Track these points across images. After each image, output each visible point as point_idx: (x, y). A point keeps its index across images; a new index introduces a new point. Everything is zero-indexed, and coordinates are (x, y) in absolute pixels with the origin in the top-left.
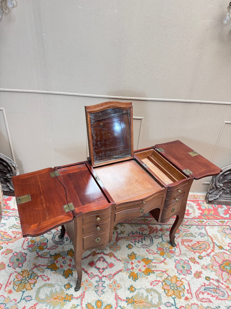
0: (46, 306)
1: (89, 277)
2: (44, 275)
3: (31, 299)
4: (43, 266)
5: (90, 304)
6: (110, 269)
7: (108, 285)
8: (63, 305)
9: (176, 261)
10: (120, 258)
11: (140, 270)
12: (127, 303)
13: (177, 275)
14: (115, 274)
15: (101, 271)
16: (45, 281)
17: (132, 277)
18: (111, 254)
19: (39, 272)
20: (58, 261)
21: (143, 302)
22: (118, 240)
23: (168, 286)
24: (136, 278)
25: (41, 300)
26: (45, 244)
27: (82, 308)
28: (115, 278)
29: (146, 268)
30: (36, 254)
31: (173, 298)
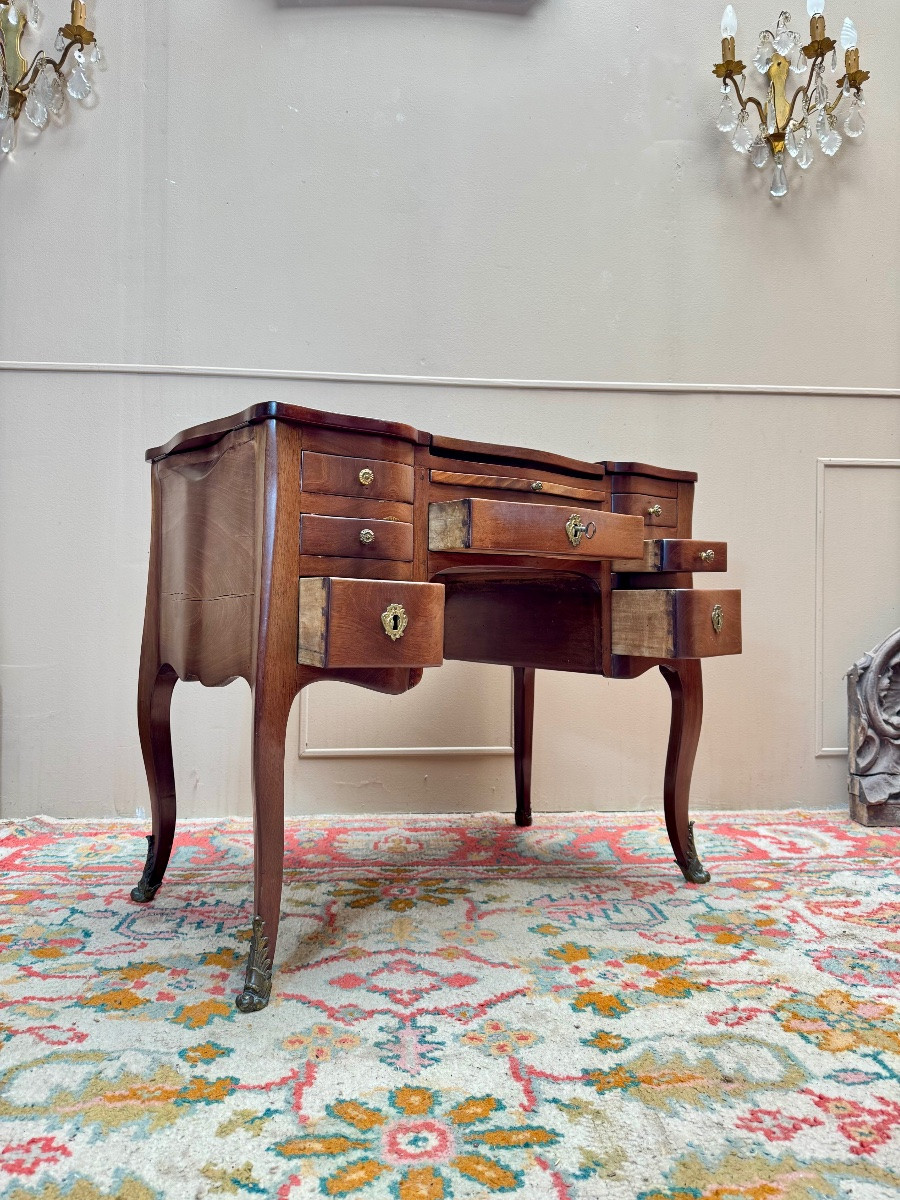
0: (52, 1128)
1: (337, 1019)
2: (54, 1027)
4: (52, 1000)
5: (353, 1103)
6: (460, 991)
7: (456, 1038)
8: (170, 1118)
9: (813, 954)
10: (503, 960)
11: (627, 985)
12: (594, 1088)
13: (843, 988)
14: (489, 1004)
15: (406, 997)
16: (59, 1043)
17: (590, 1009)
18: (451, 950)
19: (24, 1019)
20: (145, 983)
21: (693, 1077)
22: (481, 917)
23: (814, 1021)
24: (613, 1008)
25: (17, 1108)
26: (71, 942)
27: (304, 1120)
28: (493, 1013)
29: (660, 978)
30: (14, 971)
31: (866, 1055)
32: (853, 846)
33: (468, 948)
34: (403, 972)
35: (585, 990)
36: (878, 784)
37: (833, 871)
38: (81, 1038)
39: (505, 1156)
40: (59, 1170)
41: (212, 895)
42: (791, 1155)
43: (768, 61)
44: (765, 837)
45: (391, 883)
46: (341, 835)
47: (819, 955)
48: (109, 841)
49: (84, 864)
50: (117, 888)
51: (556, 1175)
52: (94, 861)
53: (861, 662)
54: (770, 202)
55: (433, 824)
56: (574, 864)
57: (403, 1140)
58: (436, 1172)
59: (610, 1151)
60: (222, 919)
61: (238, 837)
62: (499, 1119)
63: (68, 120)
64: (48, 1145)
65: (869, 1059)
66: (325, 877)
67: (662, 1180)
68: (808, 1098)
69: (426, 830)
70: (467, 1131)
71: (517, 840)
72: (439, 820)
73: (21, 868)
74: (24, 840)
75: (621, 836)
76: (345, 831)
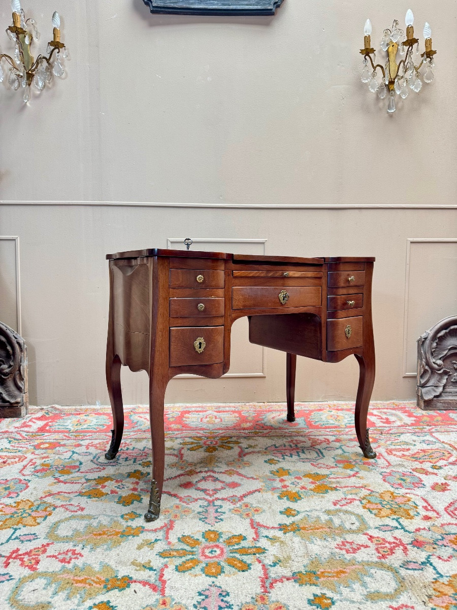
0: (75, 546)
1: (183, 502)
2: (71, 505)
3: (35, 537)
4: (69, 493)
5: (189, 537)
6: (233, 490)
7: (230, 510)
8: (119, 543)
9: (383, 474)
10: (252, 476)
11: (303, 488)
12: (282, 532)
13: (392, 490)
14: (244, 496)
15: (211, 493)
16: (74, 511)
17: (286, 498)
18: (231, 471)
19: (59, 501)
20: (106, 486)
21: (322, 528)
22: (244, 455)
23: (376, 504)
24: (295, 498)
25: (60, 538)
26: (75, 467)
27: (169, 543)
28: (246, 500)
29: (317, 485)
30: (52, 480)
31: (393, 519)
32: (415, 421)
33: (238, 470)
34: (210, 481)
35: (285, 489)
36: (429, 391)
37: (402, 433)
38: (82, 509)
39: (245, 558)
40: (79, 562)
41: (131, 445)
42: (354, 559)
43: (388, 45)
44: (375, 415)
45: (207, 439)
46: (187, 415)
47: (386, 474)
48: (85, 418)
49: (76, 429)
50: (91, 441)
51: (264, 565)
52: (80, 428)
53: (424, 335)
54: (387, 115)
55: (227, 409)
56: (288, 429)
57: (207, 551)
58: (219, 564)
59: (285, 556)
60: (135, 456)
61: (142, 415)
62: (244, 544)
63: (54, 85)
64: (74, 552)
65: (394, 521)
66: (179, 436)
67: (303, 568)
68: (366, 537)
69: (224, 412)
70: (232, 548)
71: (264, 417)
72: (230, 407)
73: (49, 431)
74: (49, 417)
75: (310, 415)
76: (189, 412)
